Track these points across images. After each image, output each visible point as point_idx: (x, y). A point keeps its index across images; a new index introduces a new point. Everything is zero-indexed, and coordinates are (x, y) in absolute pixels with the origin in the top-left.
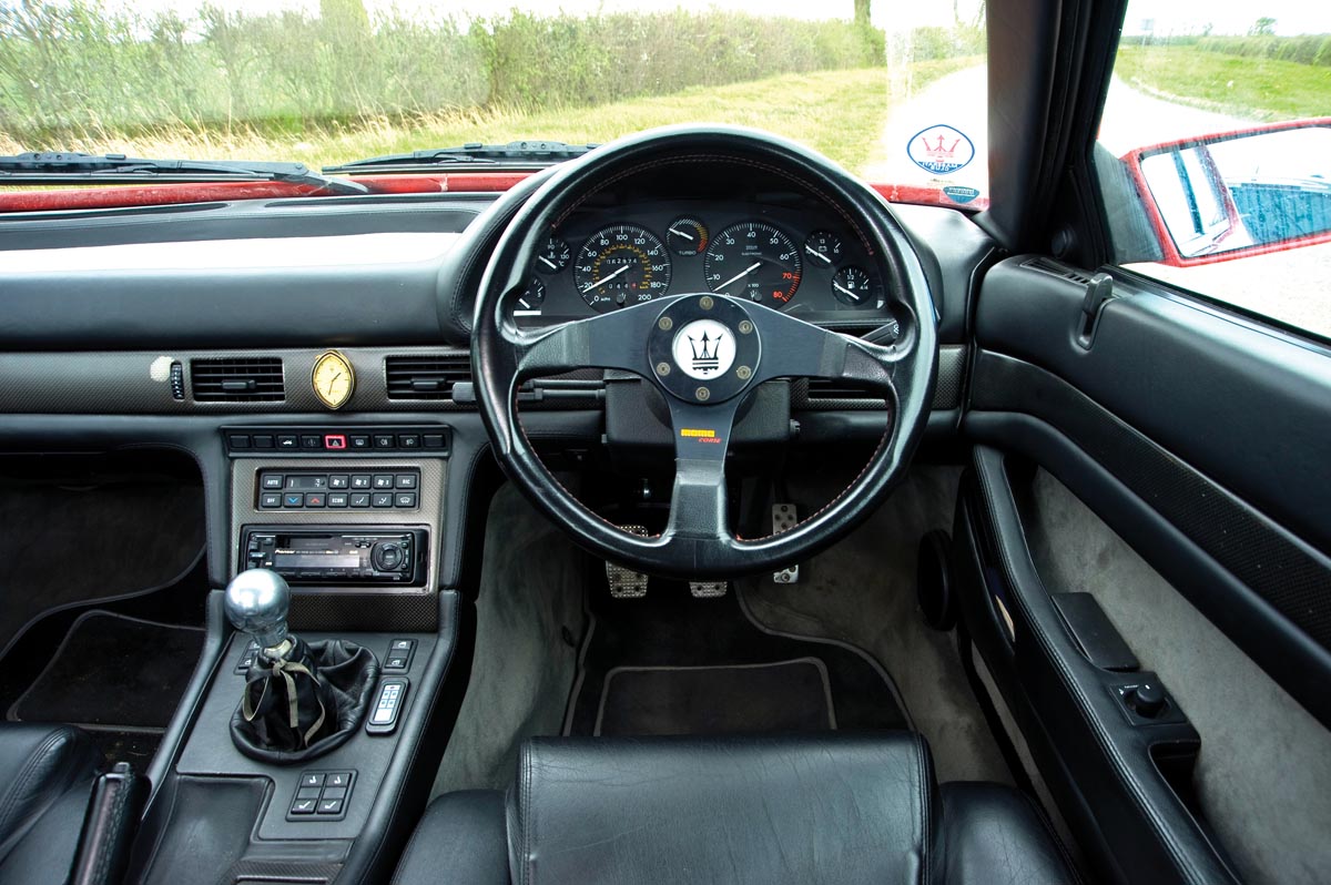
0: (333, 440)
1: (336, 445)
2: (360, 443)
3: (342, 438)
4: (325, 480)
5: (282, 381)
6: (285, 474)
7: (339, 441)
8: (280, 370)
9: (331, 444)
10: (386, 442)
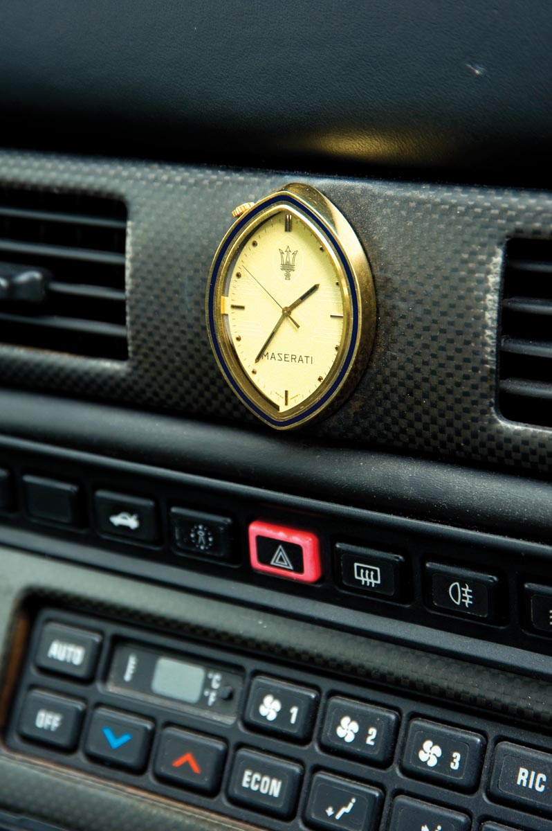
0: (274, 544)
1: (280, 564)
2: (368, 578)
3: (304, 541)
4: (237, 684)
5: (120, 286)
6: (111, 629)
7: (295, 553)
8: (116, 242)
9: (265, 557)
10: (465, 597)
